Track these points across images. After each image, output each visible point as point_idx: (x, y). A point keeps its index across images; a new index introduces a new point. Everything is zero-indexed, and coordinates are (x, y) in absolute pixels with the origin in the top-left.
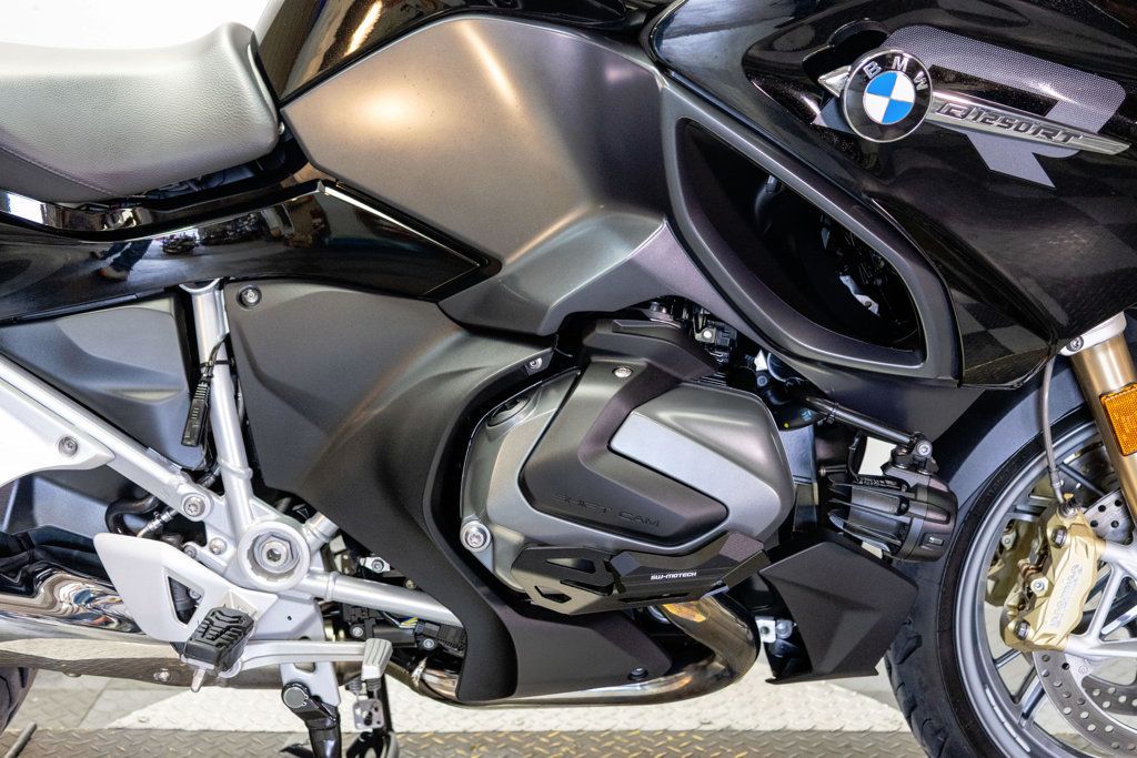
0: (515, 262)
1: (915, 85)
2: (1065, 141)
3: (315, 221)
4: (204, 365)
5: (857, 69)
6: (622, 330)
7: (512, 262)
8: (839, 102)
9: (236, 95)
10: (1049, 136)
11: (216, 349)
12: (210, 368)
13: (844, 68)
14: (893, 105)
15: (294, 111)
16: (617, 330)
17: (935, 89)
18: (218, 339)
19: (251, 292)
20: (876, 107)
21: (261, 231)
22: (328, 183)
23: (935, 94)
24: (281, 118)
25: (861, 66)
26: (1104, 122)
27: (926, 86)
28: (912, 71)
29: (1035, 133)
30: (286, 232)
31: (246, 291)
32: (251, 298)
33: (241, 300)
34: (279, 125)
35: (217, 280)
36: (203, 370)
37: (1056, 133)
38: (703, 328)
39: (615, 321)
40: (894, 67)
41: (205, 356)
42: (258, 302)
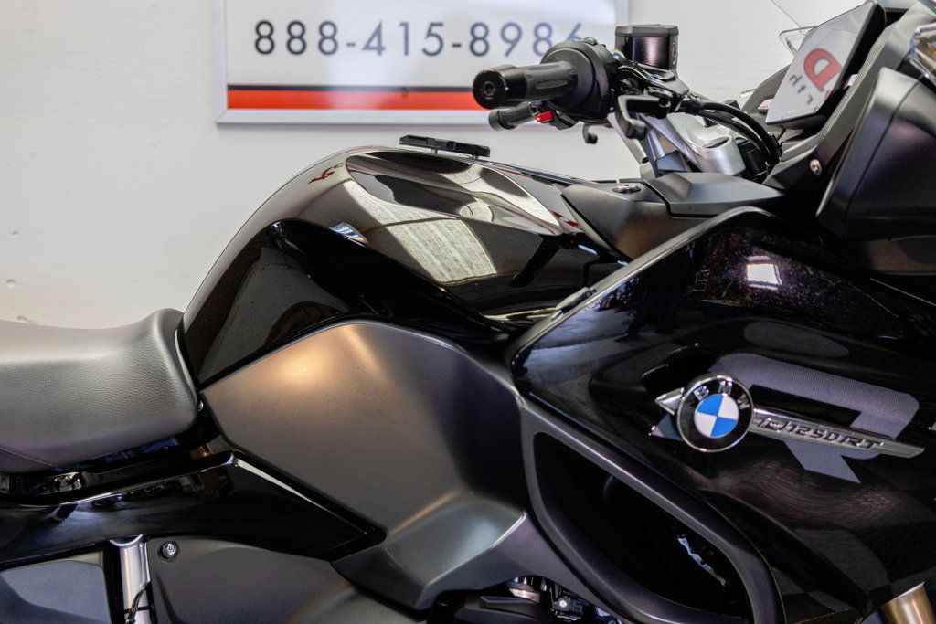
0: (398, 534)
1: (739, 405)
2: (869, 447)
3: (220, 478)
4: (127, 611)
5: (689, 393)
6: (488, 605)
7: (395, 533)
8: (674, 418)
9: (163, 378)
10: (854, 444)
11: (138, 596)
12: (132, 615)
13: (677, 390)
14: (720, 421)
15: (211, 393)
16: (484, 606)
17: (755, 407)
18: (141, 587)
19: (170, 546)
20: (705, 424)
21: (174, 489)
22: (238, 456)
23: (755, 410)
24: (201, 398)
25: (691, 390)
26: (901, 429)
27: (748, 406)
28: (736, 393)
29: (843, 441)
30: (197, 489)
31: (165, 544)
32: (171, 550)
33: (161, 553)
34: (199, 403)
35: (140, 536)
36: (127, 615)
37: (860, 441)
38: (559, 597)
39: (482, 597)
40: (719, 391)
41: (129, 604)
42: (176, 555)
